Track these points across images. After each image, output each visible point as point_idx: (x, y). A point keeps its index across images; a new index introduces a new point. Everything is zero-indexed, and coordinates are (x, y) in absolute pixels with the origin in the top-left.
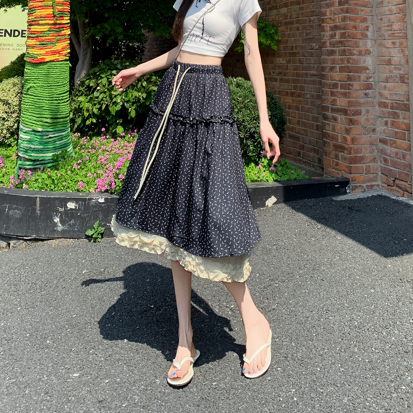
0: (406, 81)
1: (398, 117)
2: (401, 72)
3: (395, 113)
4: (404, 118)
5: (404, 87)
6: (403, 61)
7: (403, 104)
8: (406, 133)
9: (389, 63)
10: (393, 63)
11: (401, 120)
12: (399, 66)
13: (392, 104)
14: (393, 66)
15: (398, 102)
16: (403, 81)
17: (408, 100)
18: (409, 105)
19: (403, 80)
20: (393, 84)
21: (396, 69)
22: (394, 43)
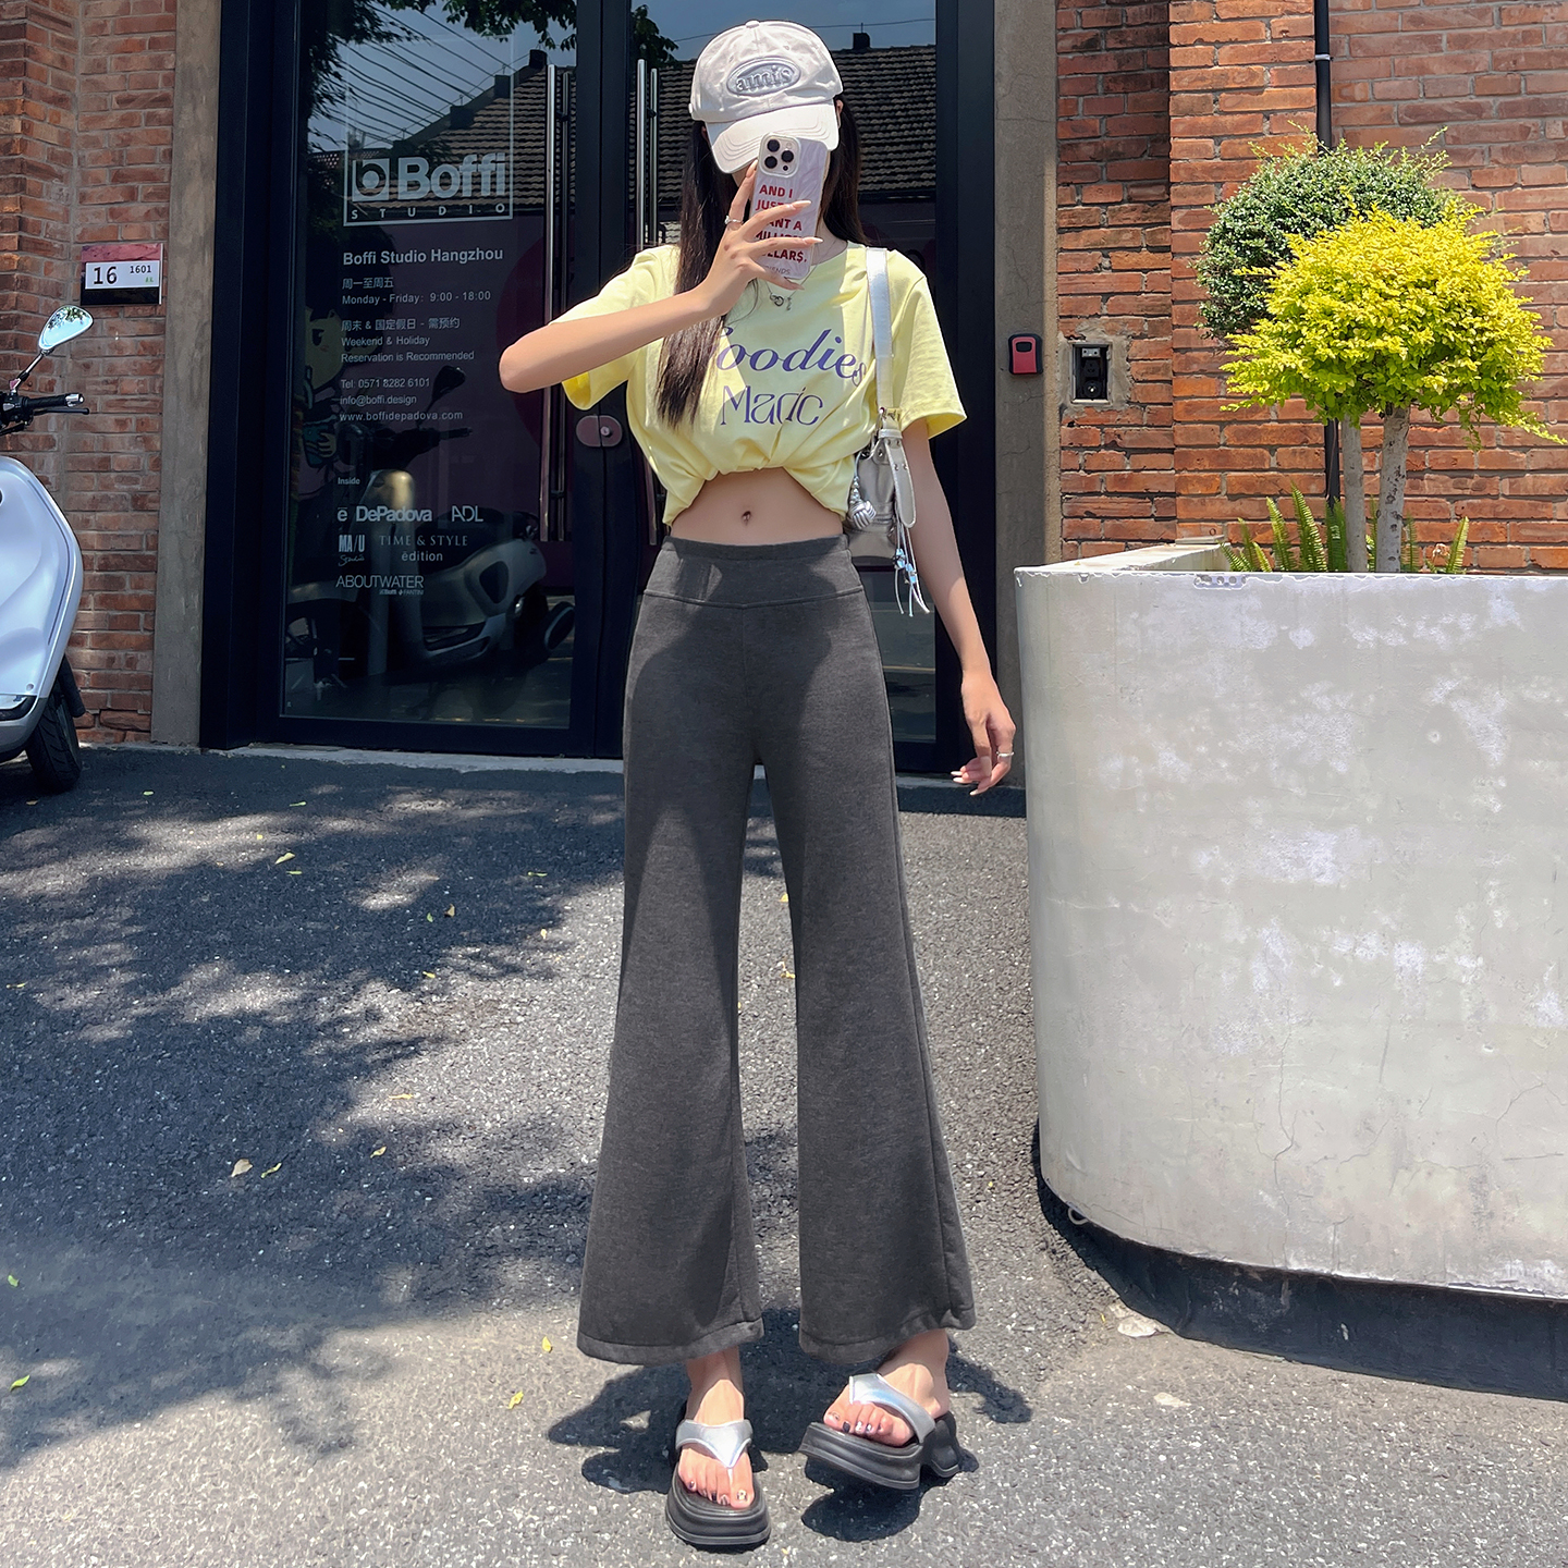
0: (151, 506)
1: (120, 584)
2: (138, 487)
3: (113, 577)
4: (138, 587)
5: (145, 520)
6: (145, 463)
7: (136, 557)
8: (142, 615)
9: (104, 466)
10: (114, 466)
11: (128, 591)
12: (134, 475)
13: (104, 558)
14: (113, 475)
15: (122, 553)
16: (142, 509)
17: (155, 548)
18: (154, 558)
19: (143, 505)
20: (110, 515)
21: (122, 480)
22: (122, 424)
